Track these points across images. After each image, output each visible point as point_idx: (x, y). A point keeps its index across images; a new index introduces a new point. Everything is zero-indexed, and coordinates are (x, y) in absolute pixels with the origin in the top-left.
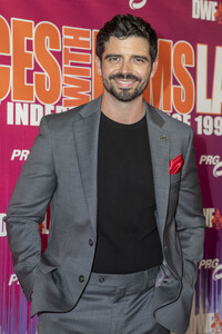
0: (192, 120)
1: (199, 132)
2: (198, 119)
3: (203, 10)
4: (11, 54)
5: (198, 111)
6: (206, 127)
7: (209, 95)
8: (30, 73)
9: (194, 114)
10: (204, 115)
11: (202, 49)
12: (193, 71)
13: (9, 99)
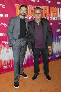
0: (57, 18)
3: (58, 3)
6: (59, 19)
7: (59, 15)
9: (57, 17)
11: (58, 8)
12: (57, 11)
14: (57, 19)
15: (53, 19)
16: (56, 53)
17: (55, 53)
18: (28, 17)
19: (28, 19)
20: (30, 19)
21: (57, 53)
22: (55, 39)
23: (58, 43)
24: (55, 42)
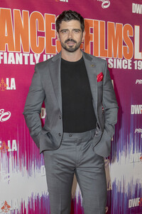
0: (132, 63)
1: (136, 68)
2: (135, 62)
3: (137, 9)
4: (45, 31)
5: (135, 58)
6: (139, 66)
7: (140, 50)
8: (54, 40)
9: (133, 60)
10: (138, 60)
11: (137, 28)
13: (44, 53)
14: (133, 65)
15: (119, 64)
16: (130, 192)
17: (126, 191)
18: (26, 56)
19: (26, 63)
20: (32, 63)
21: (133, 192)
22: (126, 140)
23: (137, 155)
24: (123, 153)
